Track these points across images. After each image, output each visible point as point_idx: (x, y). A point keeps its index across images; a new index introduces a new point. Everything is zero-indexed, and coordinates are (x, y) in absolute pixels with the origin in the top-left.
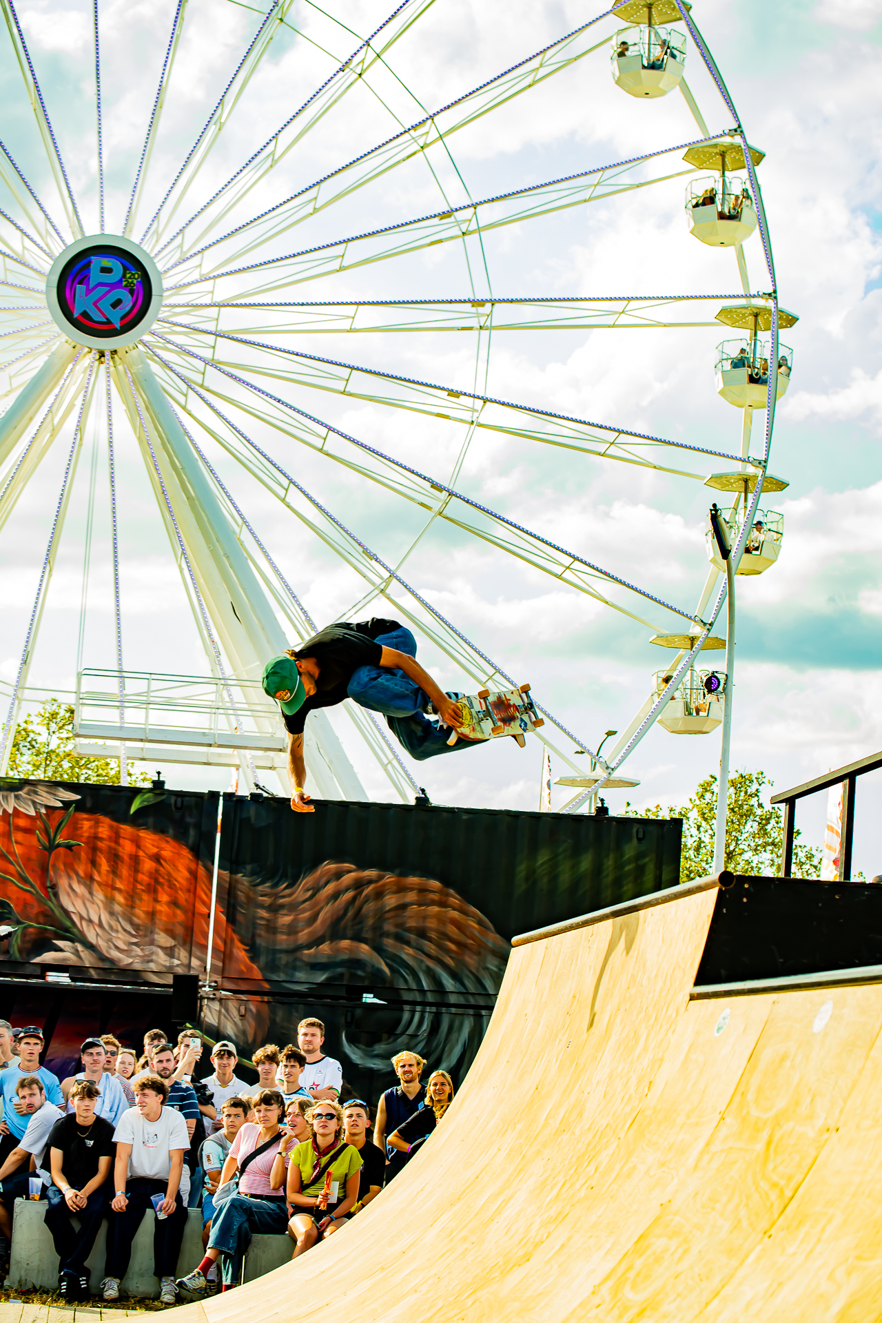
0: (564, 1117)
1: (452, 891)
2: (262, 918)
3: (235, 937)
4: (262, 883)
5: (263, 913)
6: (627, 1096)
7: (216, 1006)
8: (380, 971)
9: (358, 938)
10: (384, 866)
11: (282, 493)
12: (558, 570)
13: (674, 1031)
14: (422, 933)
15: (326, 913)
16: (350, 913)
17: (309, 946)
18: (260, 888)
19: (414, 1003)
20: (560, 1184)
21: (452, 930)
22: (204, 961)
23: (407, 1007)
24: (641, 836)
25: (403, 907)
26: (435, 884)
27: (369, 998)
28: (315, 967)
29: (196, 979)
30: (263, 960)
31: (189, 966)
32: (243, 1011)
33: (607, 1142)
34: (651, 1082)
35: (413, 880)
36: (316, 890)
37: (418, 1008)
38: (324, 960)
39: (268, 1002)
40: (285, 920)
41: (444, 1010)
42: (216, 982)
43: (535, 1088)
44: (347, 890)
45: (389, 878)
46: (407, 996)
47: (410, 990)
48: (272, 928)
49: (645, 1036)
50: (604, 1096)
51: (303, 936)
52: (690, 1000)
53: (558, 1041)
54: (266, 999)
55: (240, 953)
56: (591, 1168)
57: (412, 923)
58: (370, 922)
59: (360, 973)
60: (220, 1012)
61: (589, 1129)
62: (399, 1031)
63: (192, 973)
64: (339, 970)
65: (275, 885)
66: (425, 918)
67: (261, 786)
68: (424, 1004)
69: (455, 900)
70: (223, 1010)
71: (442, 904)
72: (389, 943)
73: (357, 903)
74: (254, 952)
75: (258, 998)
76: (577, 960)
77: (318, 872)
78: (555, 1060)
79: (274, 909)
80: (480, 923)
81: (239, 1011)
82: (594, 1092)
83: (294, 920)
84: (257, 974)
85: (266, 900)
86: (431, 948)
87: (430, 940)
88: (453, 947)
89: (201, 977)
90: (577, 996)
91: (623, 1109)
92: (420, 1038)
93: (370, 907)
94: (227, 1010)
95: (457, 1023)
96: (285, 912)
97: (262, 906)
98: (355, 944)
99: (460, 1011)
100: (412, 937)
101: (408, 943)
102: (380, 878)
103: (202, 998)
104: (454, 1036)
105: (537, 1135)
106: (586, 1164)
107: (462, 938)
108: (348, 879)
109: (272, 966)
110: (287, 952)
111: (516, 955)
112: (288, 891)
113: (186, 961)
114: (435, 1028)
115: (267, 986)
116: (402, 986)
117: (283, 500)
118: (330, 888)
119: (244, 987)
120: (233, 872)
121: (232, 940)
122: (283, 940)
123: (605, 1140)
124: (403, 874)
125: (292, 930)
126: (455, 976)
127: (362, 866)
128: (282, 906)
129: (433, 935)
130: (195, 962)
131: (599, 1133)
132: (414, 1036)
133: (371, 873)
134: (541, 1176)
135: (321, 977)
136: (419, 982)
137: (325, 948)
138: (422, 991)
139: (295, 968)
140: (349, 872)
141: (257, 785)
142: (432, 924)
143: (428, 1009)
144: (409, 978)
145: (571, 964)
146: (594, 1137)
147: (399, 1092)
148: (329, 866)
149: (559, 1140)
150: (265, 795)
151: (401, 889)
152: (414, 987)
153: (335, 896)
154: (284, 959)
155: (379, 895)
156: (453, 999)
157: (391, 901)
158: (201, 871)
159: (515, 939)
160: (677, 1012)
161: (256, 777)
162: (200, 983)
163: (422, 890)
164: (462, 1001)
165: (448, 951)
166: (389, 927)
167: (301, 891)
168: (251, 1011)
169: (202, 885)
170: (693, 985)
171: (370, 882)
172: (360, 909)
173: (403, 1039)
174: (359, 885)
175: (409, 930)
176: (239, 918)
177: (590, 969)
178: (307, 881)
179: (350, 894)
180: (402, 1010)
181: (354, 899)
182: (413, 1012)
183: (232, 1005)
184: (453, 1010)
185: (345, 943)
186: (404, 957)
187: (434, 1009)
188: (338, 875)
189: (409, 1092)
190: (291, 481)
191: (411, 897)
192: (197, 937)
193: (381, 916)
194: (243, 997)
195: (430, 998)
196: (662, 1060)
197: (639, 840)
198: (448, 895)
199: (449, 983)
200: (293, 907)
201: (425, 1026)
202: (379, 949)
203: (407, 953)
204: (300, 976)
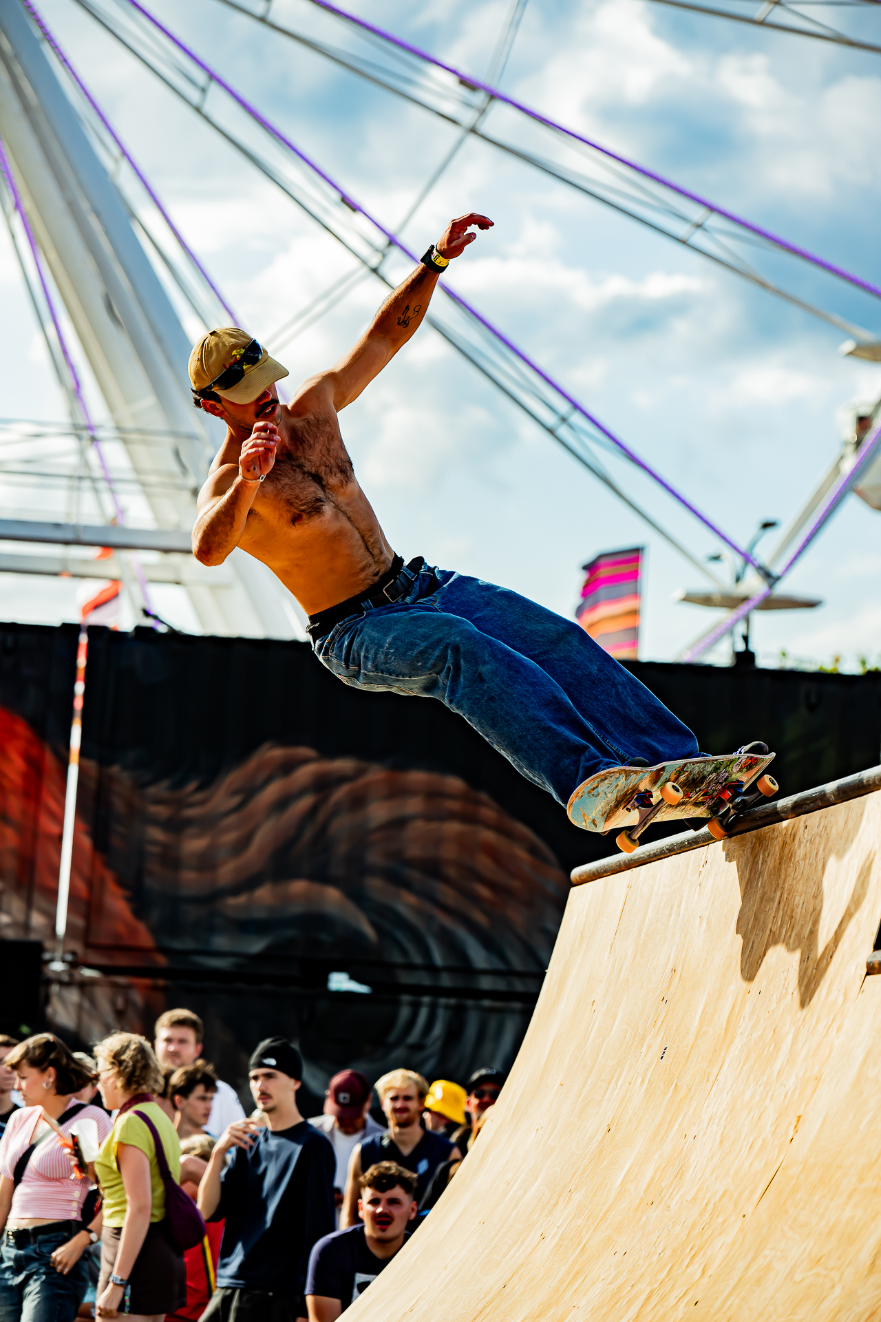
0: (652, 1179)
1: (484, 796)
2: (155, 843)
3: (109, 878)
4: (155, 781)
5: (156, 834)
6: (759, 1143)
7: (73, 996)
8: (359, 935)
9: (321, 876)
10: (366, 752)
11: (194, 96)
12: (681, 229)
13: (839, 1029)
14: (432, 868)
15: (265, 835)
16: (308, 834)
17: (236, 890)
18: (153, 791)
19: (418, 990)
20: (644, 1297)
21: (484, 864)
22: (52, 918)
23: (406, 998)
24: (813, 699)
25: (398, 823)
26: (455, 783)
27: (340, 982)
28: (247, 926)
29: (38, 948)
30: (155, 915)
31: (26, 926)
32: (120, 1002)
33: (724, 1222)
34: (800, 1117)
35: (417, 777)
36: (249, 792)
37: (426, 999)
38: (260, 914)
39: (164, 989)
40: (194, 845)
41: (470, 1003)
42: (74, 953)
43: (606, 1129)
44: (302, 792)
45: (376, 774)
46: (406, 978)
47: (411, 967)
48: (171, 860)
49: (790, 1037)
50: (721, 1142)
51: (226, 872)
52: (868, 974)
53: (644, 1050)
54: (161, 982)
55: (117, 903)
56: (696, 1269)
57: (414, 851)
58: (342, 849)
59: (324, 937)
60: (80, 1008)
61: (694, 1199)
62: (393, 1037)
63: (33, 937)
64: (290, 933)
65: (178, 785)
66: (438, 841)
67: (154, 611)
68: (437, 991)
69: (489, 812)
70: (86, 1004)
71: (468, 818)
72: (375, 885)
73: (321, 816)
74: (140, 902)
75: (147, 981)
76: (679, 907)
77: (253, 763)
78: (640, 1080)
79: (176, 826)
80: (533, 850)
81: (113, 1003)
82: (704, 1134)
83: (212, 848)
84: (145, 939)
85: (161, 811)
86: (447, 894)
87: (446, 880)
88: (484, 892)
89: (48, 944)
90: (679, 970)
91: (751, 1164)
92: (428, 1051)
93: (342, 824)
94: (93, 1002)
95: (492, 1025)
96: (192, 831)
97: (155, 822)
98: (316, 888)
99: (498, 1004)
100: (415, 875)
101: (407, 885)
102: (359, 773)
103: (49, 982)
104: (488, 1047)
105: (608, 1211)
106: (686, 1262)
107: (502, 878)
108: (304, 774)
109: (169, 927)
110: (198, 900)
111: (580, 900)
112: (199, 796)
113: (20, 917)
114: (454, 1034)
115: (162, 961)
116: (398, 958)
117: (198, 110)
118: (272, 791)
119: (122, 961)
120: (104, 762)
121: (102, 882)
122: (190, 880)
123: (720, 1220)
124: (401, 766)
125: (206, 862)
126: (488, 943)
127: (328, 752)
128: (189, 822)
129: (451, 872)
130: (37, 920)
131: (711, 1207)
132: (419, 1047)
133: (343, 765)
134: (611, 1283)
135: (257, 946)
136: (426, 952)
137: (264, 894)
138: (431, 968)
139: (212, 929)
140: (305, 761)
141: (147, 613)
142: (449, 852)
143: (443, 1001)
144: (410, 947)
145: (670, 915)
146: (701, 1215)
147: (385, 1142)
148: (273, 753)
149: (644, 1219)
150: (162, 629)
151: (397, 792)
152: (417, 959)
153: (282, 804)
154: (193, 913)
155: (358, 802)
156: (486, 983)
157: (378, 812)
158: (50, 760)
159: (576, 872)
160: (845, 996)
161: (146, 596)
162: (47, 956)
163: (433, 795)
164: (500, 985)
165: (475, 899)
166: (374, 857)
167: (221, 798)
168: (134, 1004)
169: (49, 785)
170: (872, 949)
171: (342, 779)
172: (324, 828)
173: (399, 1053)
174: (323, 785)
175: (411, 863)
176: (116, 842)
177: (700, 923)
178: (234, 778)
179: (305, 802)
180: (397, 1004)
181: (314, 810)
182: (416, 1006)
183: (102, 995)
184: (487, 1003)
185: (298, 887)
186: (402, 909)
187: (452, 1001)
188: (287, 767)
189: (404, 1143)
190: (212, 76)
191: (414, 805)
192: (42, 876)
193: (361, 838)
194: (121, 980)
195: (446, 981)
196: (818, 1079)
197: (812, 708)
198: (478, 803)
199: (479, 957)
200: (207, 824)
201: (438, 1030)
202: (357, 896)
203: (406, 904)
204: (221, 942)
